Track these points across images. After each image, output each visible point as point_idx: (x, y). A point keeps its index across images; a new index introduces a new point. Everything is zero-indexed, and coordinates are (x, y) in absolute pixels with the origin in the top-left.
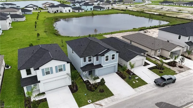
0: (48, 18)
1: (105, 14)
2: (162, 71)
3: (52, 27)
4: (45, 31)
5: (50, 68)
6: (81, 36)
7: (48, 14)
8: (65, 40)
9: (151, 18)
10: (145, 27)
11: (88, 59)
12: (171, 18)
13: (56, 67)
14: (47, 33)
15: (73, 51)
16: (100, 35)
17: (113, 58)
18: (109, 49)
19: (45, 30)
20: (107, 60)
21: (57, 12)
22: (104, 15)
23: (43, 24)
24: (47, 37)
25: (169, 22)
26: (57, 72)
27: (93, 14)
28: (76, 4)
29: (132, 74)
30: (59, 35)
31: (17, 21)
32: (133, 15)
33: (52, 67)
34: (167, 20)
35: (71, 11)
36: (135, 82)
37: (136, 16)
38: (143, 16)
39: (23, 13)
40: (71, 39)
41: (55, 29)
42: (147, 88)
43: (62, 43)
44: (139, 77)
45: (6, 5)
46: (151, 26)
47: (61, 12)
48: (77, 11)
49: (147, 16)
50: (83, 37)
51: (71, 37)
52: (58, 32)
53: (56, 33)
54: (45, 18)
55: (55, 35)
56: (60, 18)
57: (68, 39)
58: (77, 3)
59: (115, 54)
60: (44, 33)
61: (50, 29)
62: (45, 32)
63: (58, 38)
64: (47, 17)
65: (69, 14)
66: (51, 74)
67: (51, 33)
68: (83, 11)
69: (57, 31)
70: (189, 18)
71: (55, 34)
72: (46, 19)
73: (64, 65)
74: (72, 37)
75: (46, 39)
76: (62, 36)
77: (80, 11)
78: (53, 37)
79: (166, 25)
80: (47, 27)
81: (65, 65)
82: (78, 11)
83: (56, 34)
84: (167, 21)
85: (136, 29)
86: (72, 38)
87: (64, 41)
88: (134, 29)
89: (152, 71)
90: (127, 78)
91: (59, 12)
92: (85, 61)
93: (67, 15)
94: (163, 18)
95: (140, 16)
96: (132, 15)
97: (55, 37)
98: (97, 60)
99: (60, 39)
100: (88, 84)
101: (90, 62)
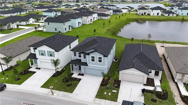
4: (109, 29)
13: (47, 51)
14: (108, 31)
17: (100, 61)
20: (93, 60)
21: (144, 14)
26: (48, 56)
28: (174, 8)
31: (102, 19)
33: (45, 51)
35: (160, 15)
39: (115, 13)
41: (121, 29)
45: (109, 6)
47: (149, 14)
48: (166, 15)
54: (126, 19)
58: (176, 7)
60: (106, 30)
64: (129, 18)
65: (155, 17)
66: (45, 56)
68: (175, 15)
77: (171, 15)
82: (168, 14)
91: (146, 14)
92: (75, 55)
101: (79, 58)
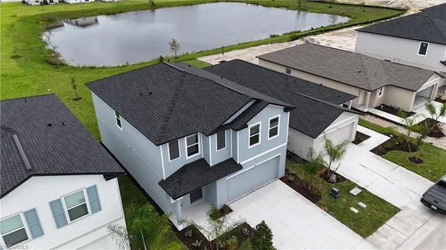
0: (24, 20)
1: (187, 5)
2: (416, 154)
3: (36, 43)
4: (12, 54)
5: (25, 213)
6: (130, 64)
7: (25, 7)
8: (81, 79)
9: (304, 10)
10: (299, 32)
11: (186, 147)
12: (350, 8)
13: (55, 205)
14: (21, 59)
15: (121, 119)
16: (188, 57)
17: (273, 132)
18: (258, 101)
19: (14, 52)
20: (254, 140)
21: (48, 2)
22: (184, 5)
23: (8, 36)
24: (20, 71)
25: (348, 16)
26: (60, 223)
27: (153, 4)
29: (334, 178)
30: (63, 65)
32: (257, 4)
33: (34, 210)
34: (343, 12)
36: (358, 207)
37: (264, 6)
38: (283, 6)
40: (102, 76)
41: (47, 47)
42: (406, 230)
43: (75, 87)
44: (359, 187)
46: (312, 29)
47: (62, 2)
49: (292, 6)
50: (139, 67)
51: (100, 68)
52: (58, 55)
53: (50, 60)
54: (14, 20)
55: (48, 66)
56: (60, 16)
57: (94, 76)
59: (279, 116)
60: (11, 60)
61: (30, 49)
62: (13, 57)
63: (58, 74)
64: (19, 15)
65: (85, 5)
66: (34, 237)
67: (33, 59)
69: (54, 53)
70: (390, 6)
71: (47, 61)
72: (18, 21)
73: (93, 191)
74: (104, 68)
75: (20, 80)
76: (73, 68)
78: (44, 72)
79: (346, 23)
80: (19, 45)
81: (95, 187)
83: (53, 62)
84: (343, 15)
85: (278, 36)
86: (104, 71)
87: (79, 83)
88: (273, 36)
89: (387, 159)
90: (325, 198)
92: (174, 154)
93: (81, 9)
94: (331, 7)
95: (274, 7)
96: (254, 4)
97: (48, 72)
98: (221, 145)
99: (66, 76)
100: (197, 244)
